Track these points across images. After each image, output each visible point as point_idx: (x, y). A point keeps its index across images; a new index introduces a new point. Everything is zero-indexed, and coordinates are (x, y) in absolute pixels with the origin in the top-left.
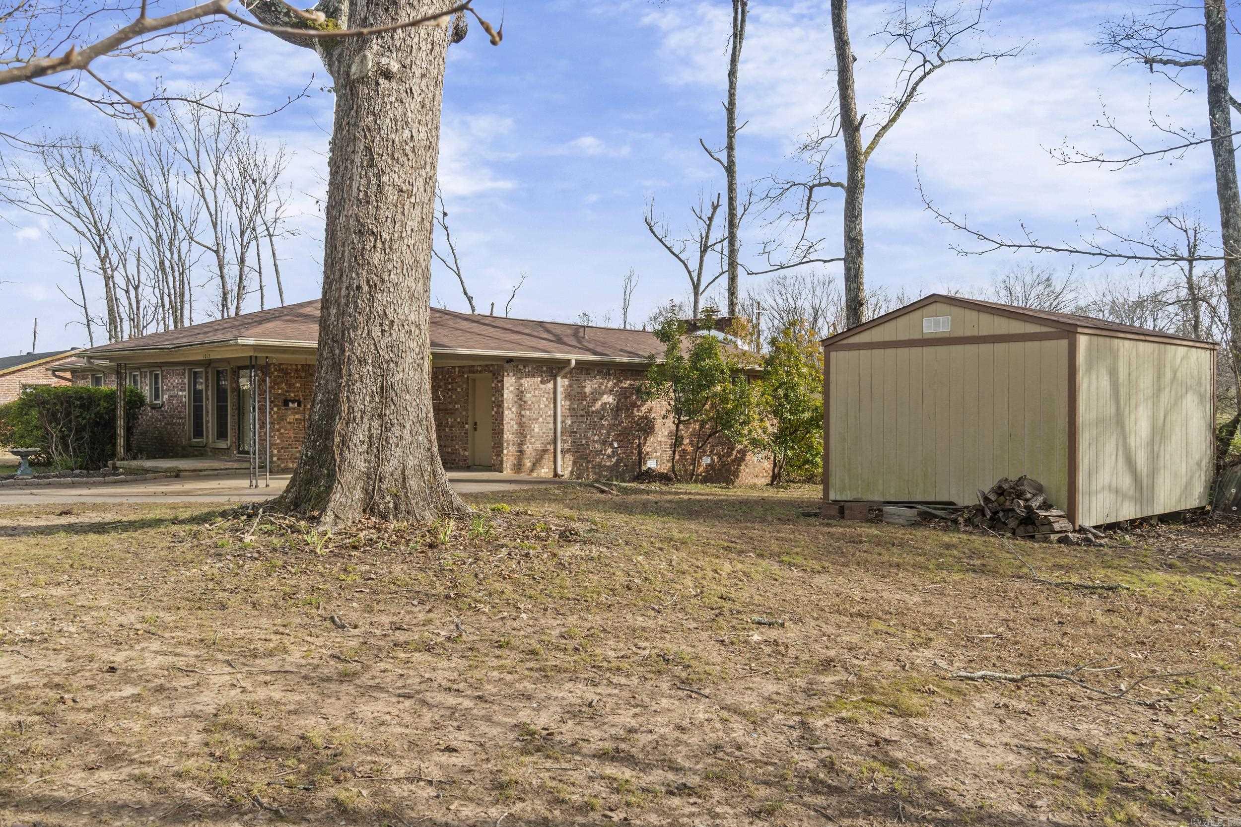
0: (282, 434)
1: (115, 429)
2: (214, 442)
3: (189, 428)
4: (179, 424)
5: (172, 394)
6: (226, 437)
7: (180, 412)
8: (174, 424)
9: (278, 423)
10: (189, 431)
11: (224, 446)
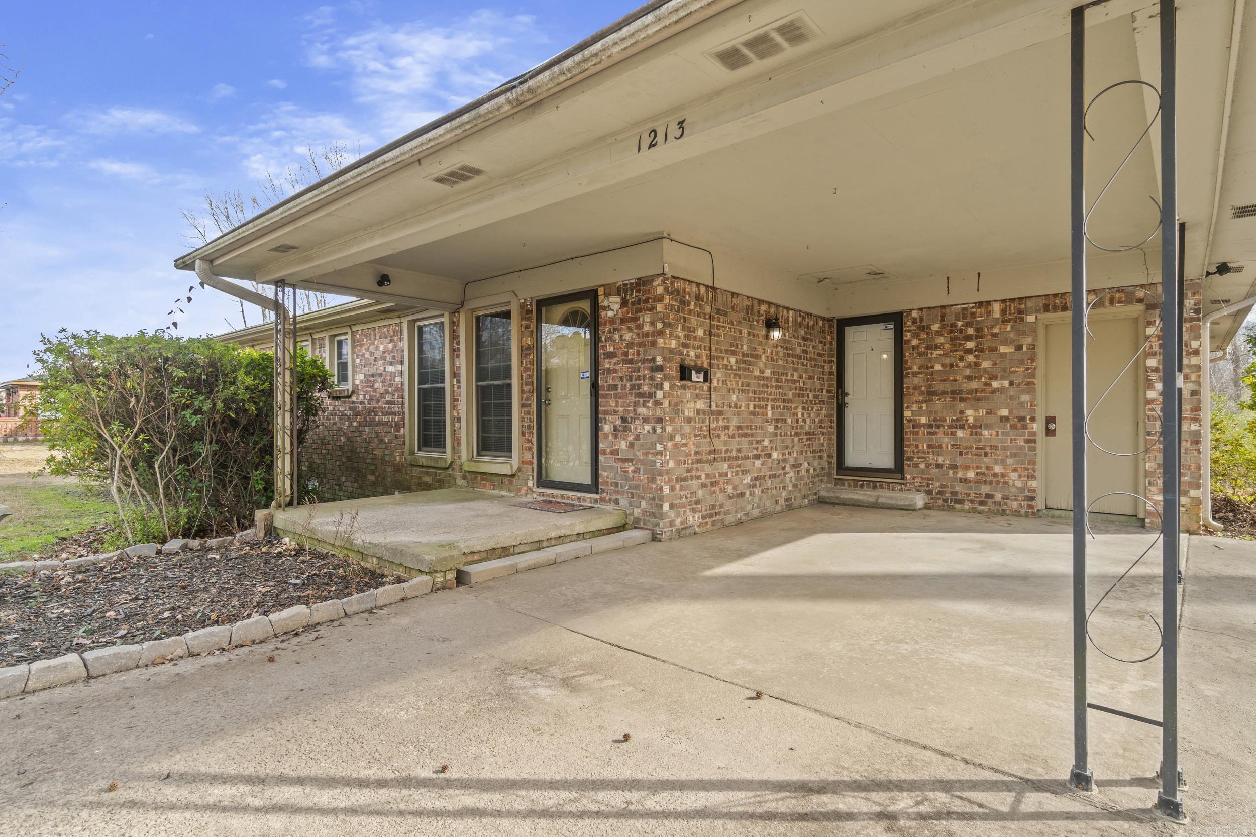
0: (676, 446)
1: (269, 433)
2: (471, 460)
3: (410, 430)
4: (388, 424)
5: (373, 370)
6: (510, 450)
7: (388, 403)
8: (379, 424)
9: (672, 421)
10: (412, 439)
11: (505, 470)
